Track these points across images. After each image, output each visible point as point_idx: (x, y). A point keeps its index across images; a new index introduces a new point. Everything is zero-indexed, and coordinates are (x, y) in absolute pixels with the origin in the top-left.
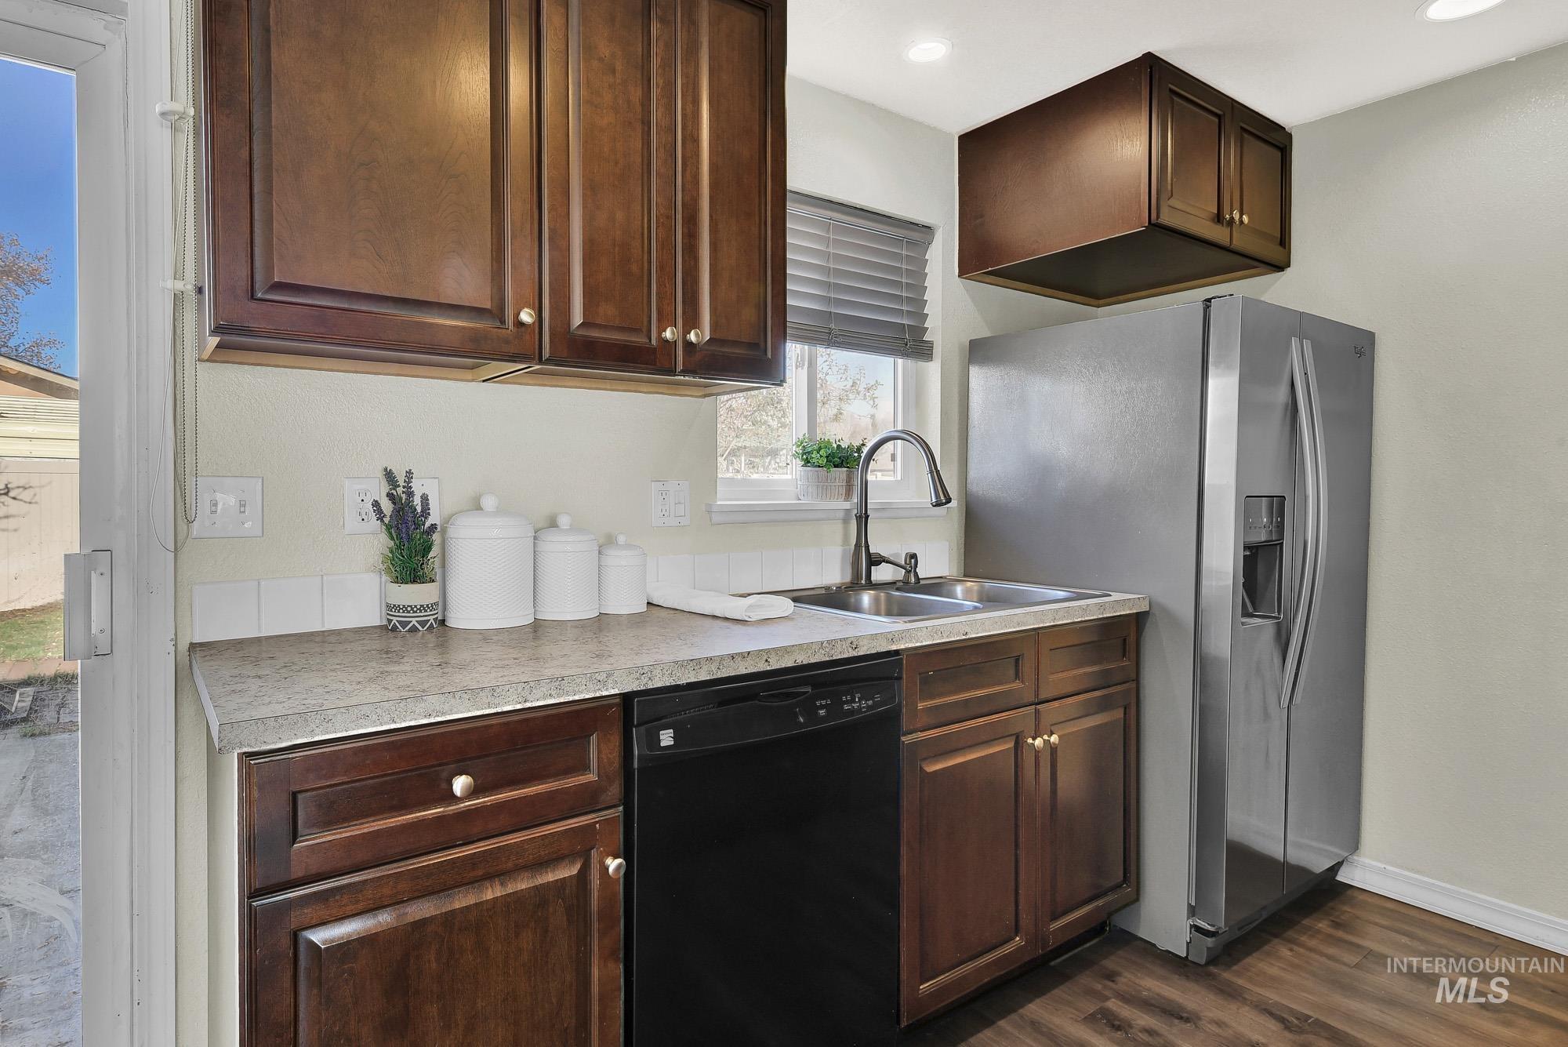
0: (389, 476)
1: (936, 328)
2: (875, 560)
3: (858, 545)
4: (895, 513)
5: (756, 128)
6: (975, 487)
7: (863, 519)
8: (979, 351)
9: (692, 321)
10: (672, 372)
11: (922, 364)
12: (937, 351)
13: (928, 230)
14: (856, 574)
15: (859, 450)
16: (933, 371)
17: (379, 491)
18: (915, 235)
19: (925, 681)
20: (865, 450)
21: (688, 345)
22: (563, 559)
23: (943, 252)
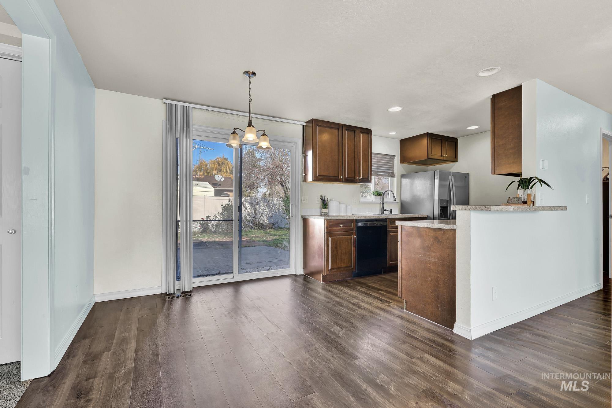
0: (321, 196)
1: (396, 172)
2: (385, 210)
3: (382, 208)
4: (388, 203)
5: (368, 150)
6: (402, 199)
7: (383, 204)
8: (403, 176)
9: (360, 176)
10: (357, 183)
11: (393, 178)
12: (396, 176)
13: (394, 156)
14: (382, 212)
15: (382, 193)
16: (395, 179)
17: (320, 198)
18: (392, 157)
19: (391, 223)
20: (383, 193)
21: (359, 179)
22: (343, 207)
23: (397, 160)
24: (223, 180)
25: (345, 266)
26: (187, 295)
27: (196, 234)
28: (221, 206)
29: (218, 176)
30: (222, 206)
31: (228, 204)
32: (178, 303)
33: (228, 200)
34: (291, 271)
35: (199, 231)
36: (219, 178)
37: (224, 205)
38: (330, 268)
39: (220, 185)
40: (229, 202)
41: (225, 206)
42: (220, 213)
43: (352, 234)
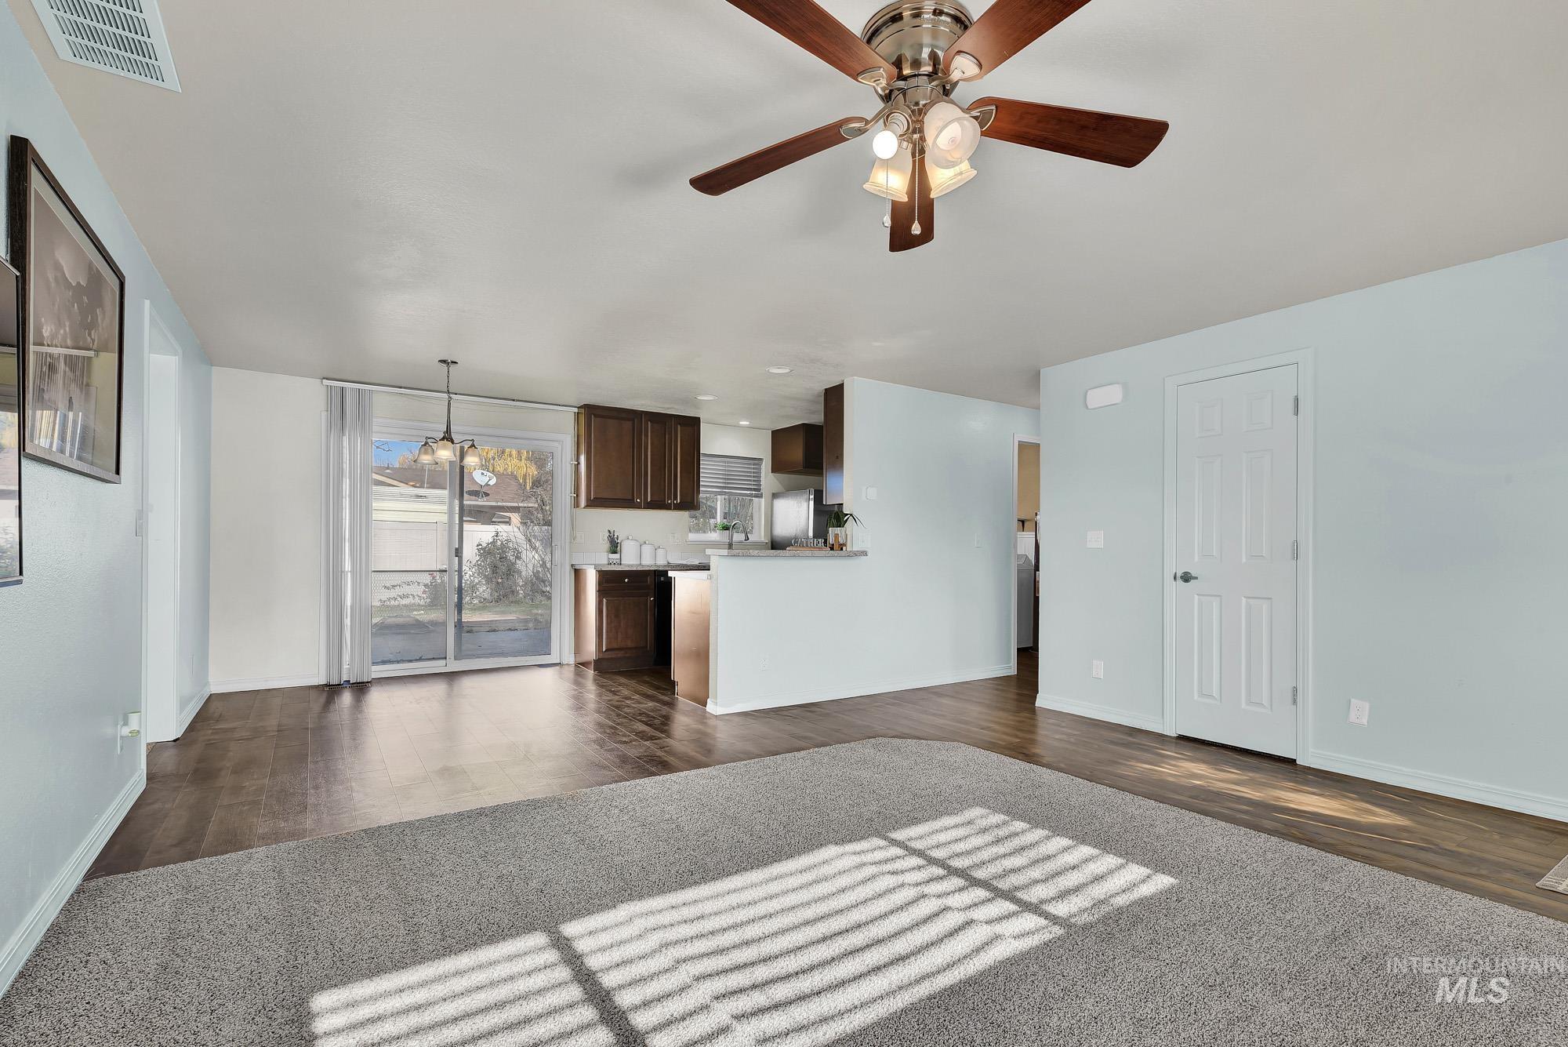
0: (609, 532)
1: (765, 487)
5: (692, 453)
6: (773, 536)
7: (731, 544)
8: (775, 496)
9: (676, 498)
11: (759, 499)
12: (764, 496)
13: (761, 459)
16: (764, 501)
17: (607, 534)
21: (674, 503)
22: (647, 550)
23: (766, 466)
24: (493, 482)
25: (633, 645)
26: (360, 688)
27: (415, 610)
28: (478, 546)
29: (483, 474)
30: (480, 547)
31: (494, 542)
32: (347, 698)
33: (494, 534)
34: (553, 658)
35: (422, 603)
36: (484, 478)
37: (484, 545)
38: (604, 650)
39: (487, 495)
40: (497, 536)
41: (486, 547)
42: (474, 562)
43: (647, 595)
